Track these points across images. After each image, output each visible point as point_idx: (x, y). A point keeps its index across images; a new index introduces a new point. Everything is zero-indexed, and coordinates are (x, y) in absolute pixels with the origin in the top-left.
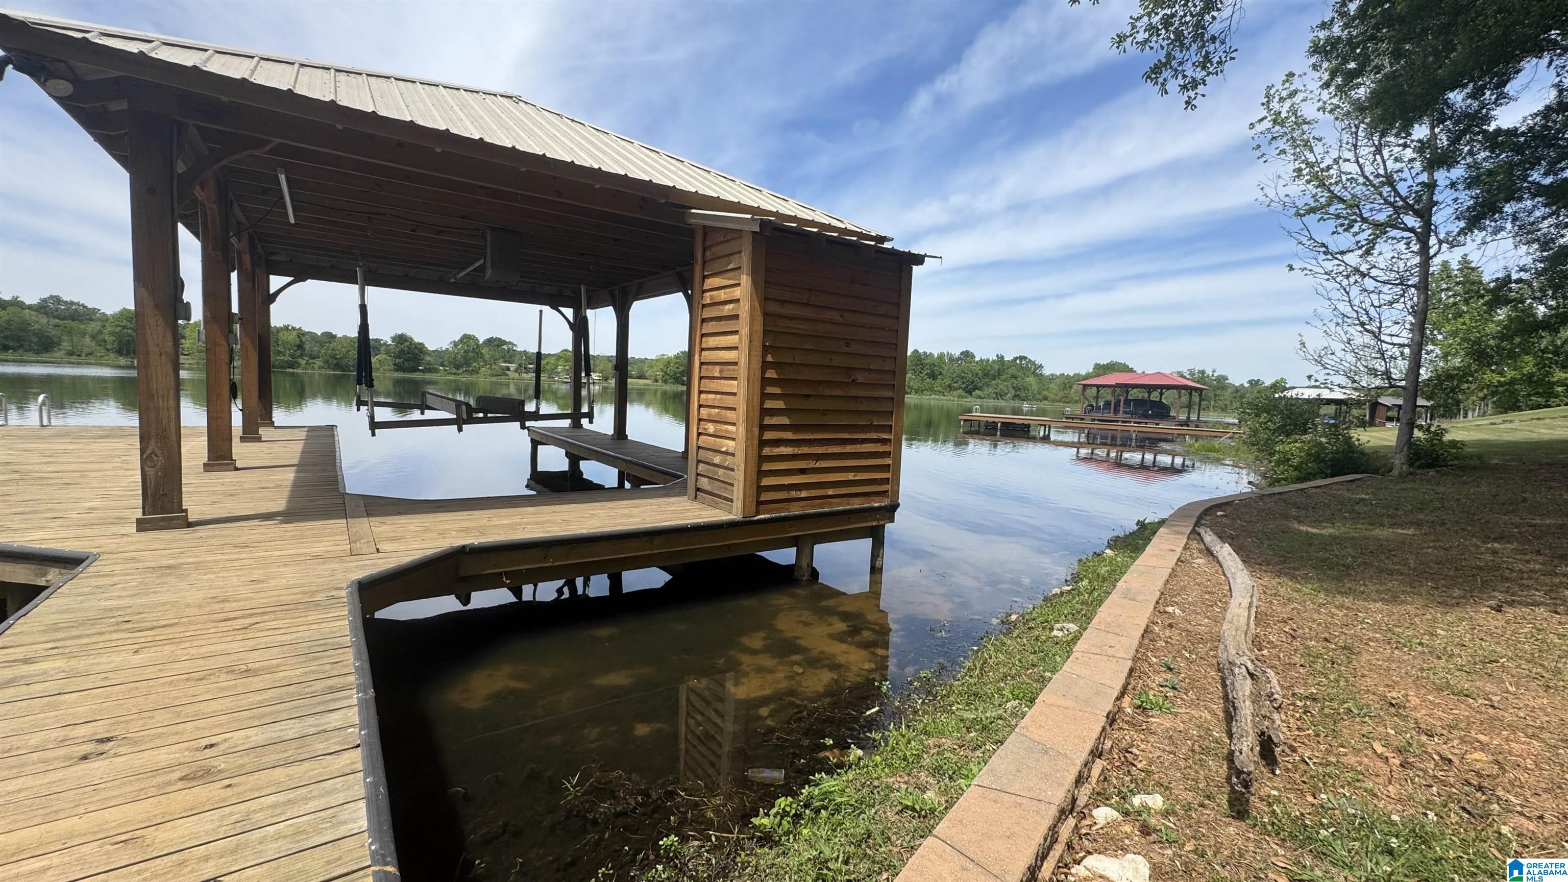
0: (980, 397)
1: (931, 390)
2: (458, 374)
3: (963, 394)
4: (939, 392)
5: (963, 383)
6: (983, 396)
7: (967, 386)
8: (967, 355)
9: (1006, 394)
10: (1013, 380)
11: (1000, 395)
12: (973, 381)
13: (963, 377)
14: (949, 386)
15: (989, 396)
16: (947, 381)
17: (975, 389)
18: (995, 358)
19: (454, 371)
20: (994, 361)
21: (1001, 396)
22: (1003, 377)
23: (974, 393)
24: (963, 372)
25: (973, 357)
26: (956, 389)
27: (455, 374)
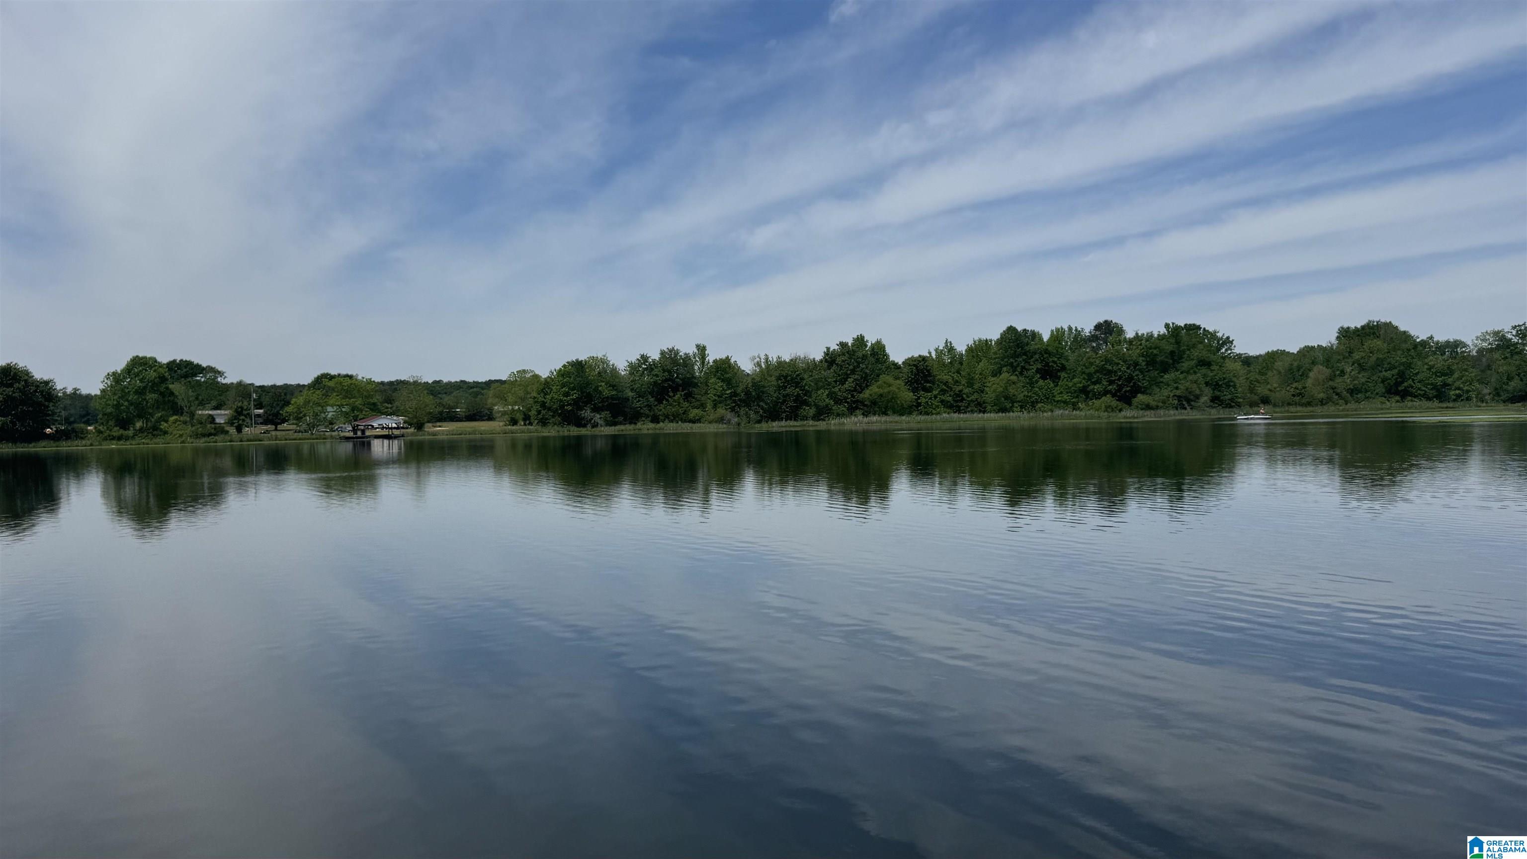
0: (1148, 407)
1: (1048, 399)
2: (127, 438)
3: (1114, 403)
4: (1065, 402)
5: (1111, 383)
6: (1153, 404)
7: (1120, 387)
8: (1107, 329)
9: (1197, 397)
10: (1204, 370)
11: (1186, 400)
12: (1130, 378)
13: (1110, 372)
14: (1084, 391)
15: (1164, 404)
16: (1079, 382)
17: (1137, 390)
18: (1163, 331)
19: (117, 431)
20: (1161, 337)
21: (1189, 401)
22: (1185, 365)
23: (1135, 401)
24: (1107, 360)
25: (1120, 331)
26: (1098, 396)
27: (120, 438)
